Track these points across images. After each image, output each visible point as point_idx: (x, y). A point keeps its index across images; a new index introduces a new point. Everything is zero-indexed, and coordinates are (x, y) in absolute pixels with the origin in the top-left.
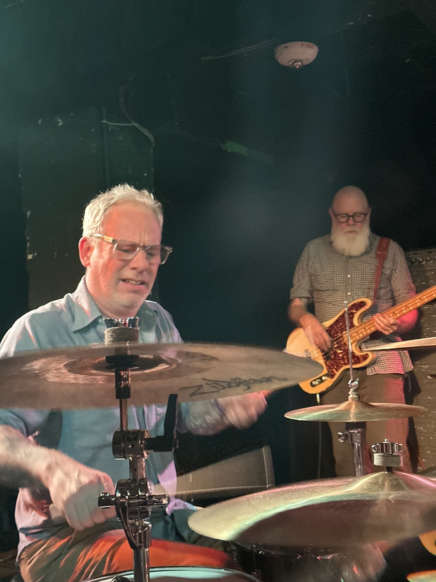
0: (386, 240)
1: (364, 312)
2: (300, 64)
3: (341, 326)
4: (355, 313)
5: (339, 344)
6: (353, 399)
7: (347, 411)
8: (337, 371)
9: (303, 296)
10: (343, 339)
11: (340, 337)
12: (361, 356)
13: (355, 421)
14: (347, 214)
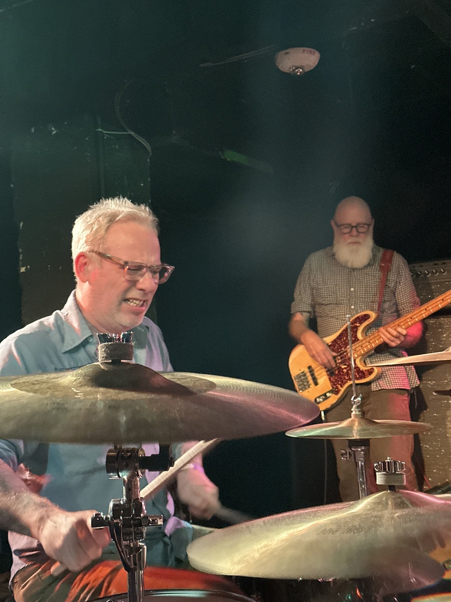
0: (389, 252)
1: (368, 325)
2: (301, 70)
3: (344, 341)
4: (359, 326)
5: (343, 359)
6: (356, 416)
7: (350, 428)
8: (342, 387)
9: (305, 310)
10: (347, 354)
11: (344, 352)
12: (366, 370)
13: (358, 438)
14: (350, 225)
